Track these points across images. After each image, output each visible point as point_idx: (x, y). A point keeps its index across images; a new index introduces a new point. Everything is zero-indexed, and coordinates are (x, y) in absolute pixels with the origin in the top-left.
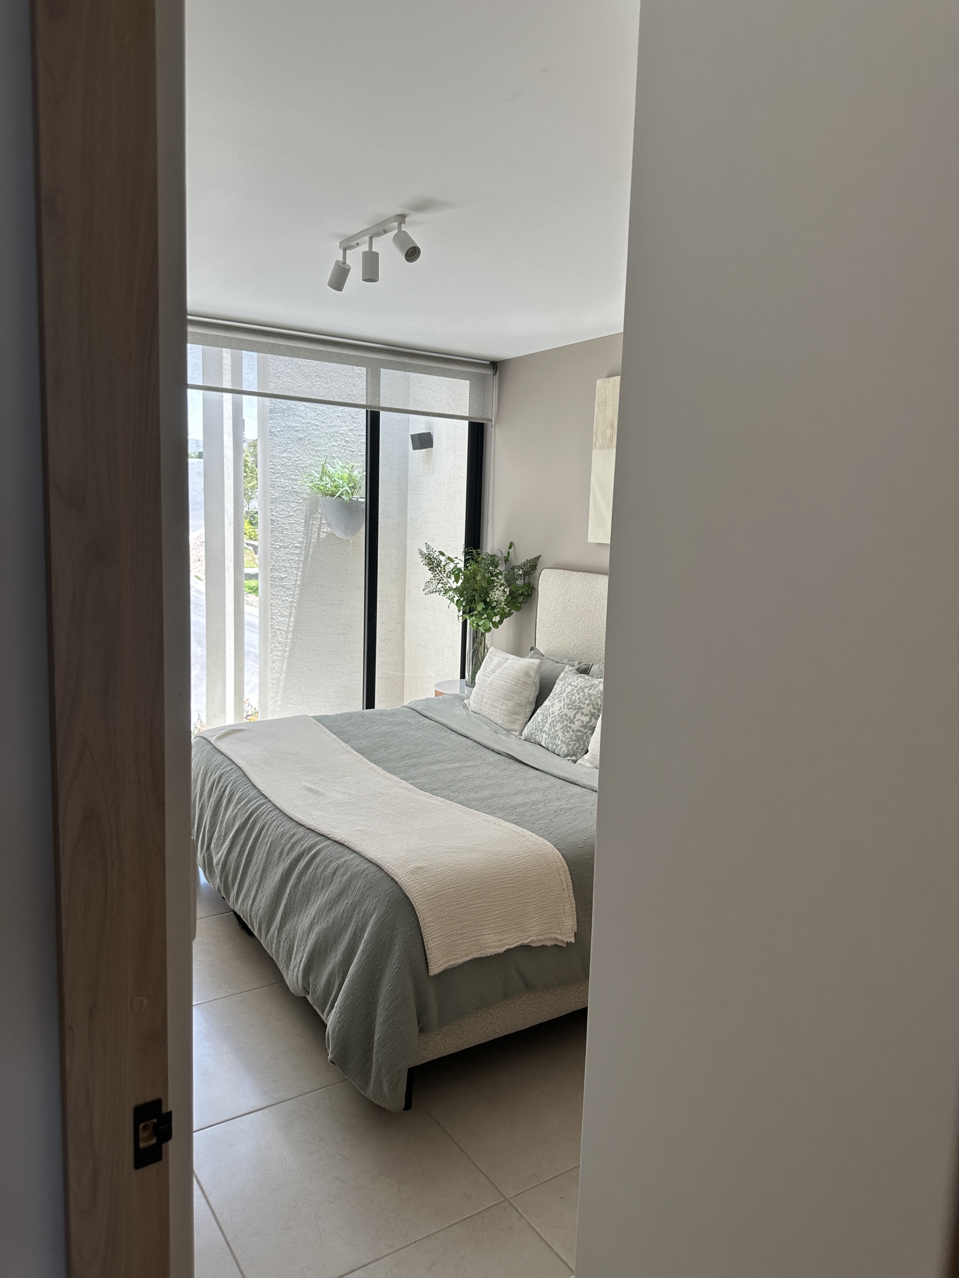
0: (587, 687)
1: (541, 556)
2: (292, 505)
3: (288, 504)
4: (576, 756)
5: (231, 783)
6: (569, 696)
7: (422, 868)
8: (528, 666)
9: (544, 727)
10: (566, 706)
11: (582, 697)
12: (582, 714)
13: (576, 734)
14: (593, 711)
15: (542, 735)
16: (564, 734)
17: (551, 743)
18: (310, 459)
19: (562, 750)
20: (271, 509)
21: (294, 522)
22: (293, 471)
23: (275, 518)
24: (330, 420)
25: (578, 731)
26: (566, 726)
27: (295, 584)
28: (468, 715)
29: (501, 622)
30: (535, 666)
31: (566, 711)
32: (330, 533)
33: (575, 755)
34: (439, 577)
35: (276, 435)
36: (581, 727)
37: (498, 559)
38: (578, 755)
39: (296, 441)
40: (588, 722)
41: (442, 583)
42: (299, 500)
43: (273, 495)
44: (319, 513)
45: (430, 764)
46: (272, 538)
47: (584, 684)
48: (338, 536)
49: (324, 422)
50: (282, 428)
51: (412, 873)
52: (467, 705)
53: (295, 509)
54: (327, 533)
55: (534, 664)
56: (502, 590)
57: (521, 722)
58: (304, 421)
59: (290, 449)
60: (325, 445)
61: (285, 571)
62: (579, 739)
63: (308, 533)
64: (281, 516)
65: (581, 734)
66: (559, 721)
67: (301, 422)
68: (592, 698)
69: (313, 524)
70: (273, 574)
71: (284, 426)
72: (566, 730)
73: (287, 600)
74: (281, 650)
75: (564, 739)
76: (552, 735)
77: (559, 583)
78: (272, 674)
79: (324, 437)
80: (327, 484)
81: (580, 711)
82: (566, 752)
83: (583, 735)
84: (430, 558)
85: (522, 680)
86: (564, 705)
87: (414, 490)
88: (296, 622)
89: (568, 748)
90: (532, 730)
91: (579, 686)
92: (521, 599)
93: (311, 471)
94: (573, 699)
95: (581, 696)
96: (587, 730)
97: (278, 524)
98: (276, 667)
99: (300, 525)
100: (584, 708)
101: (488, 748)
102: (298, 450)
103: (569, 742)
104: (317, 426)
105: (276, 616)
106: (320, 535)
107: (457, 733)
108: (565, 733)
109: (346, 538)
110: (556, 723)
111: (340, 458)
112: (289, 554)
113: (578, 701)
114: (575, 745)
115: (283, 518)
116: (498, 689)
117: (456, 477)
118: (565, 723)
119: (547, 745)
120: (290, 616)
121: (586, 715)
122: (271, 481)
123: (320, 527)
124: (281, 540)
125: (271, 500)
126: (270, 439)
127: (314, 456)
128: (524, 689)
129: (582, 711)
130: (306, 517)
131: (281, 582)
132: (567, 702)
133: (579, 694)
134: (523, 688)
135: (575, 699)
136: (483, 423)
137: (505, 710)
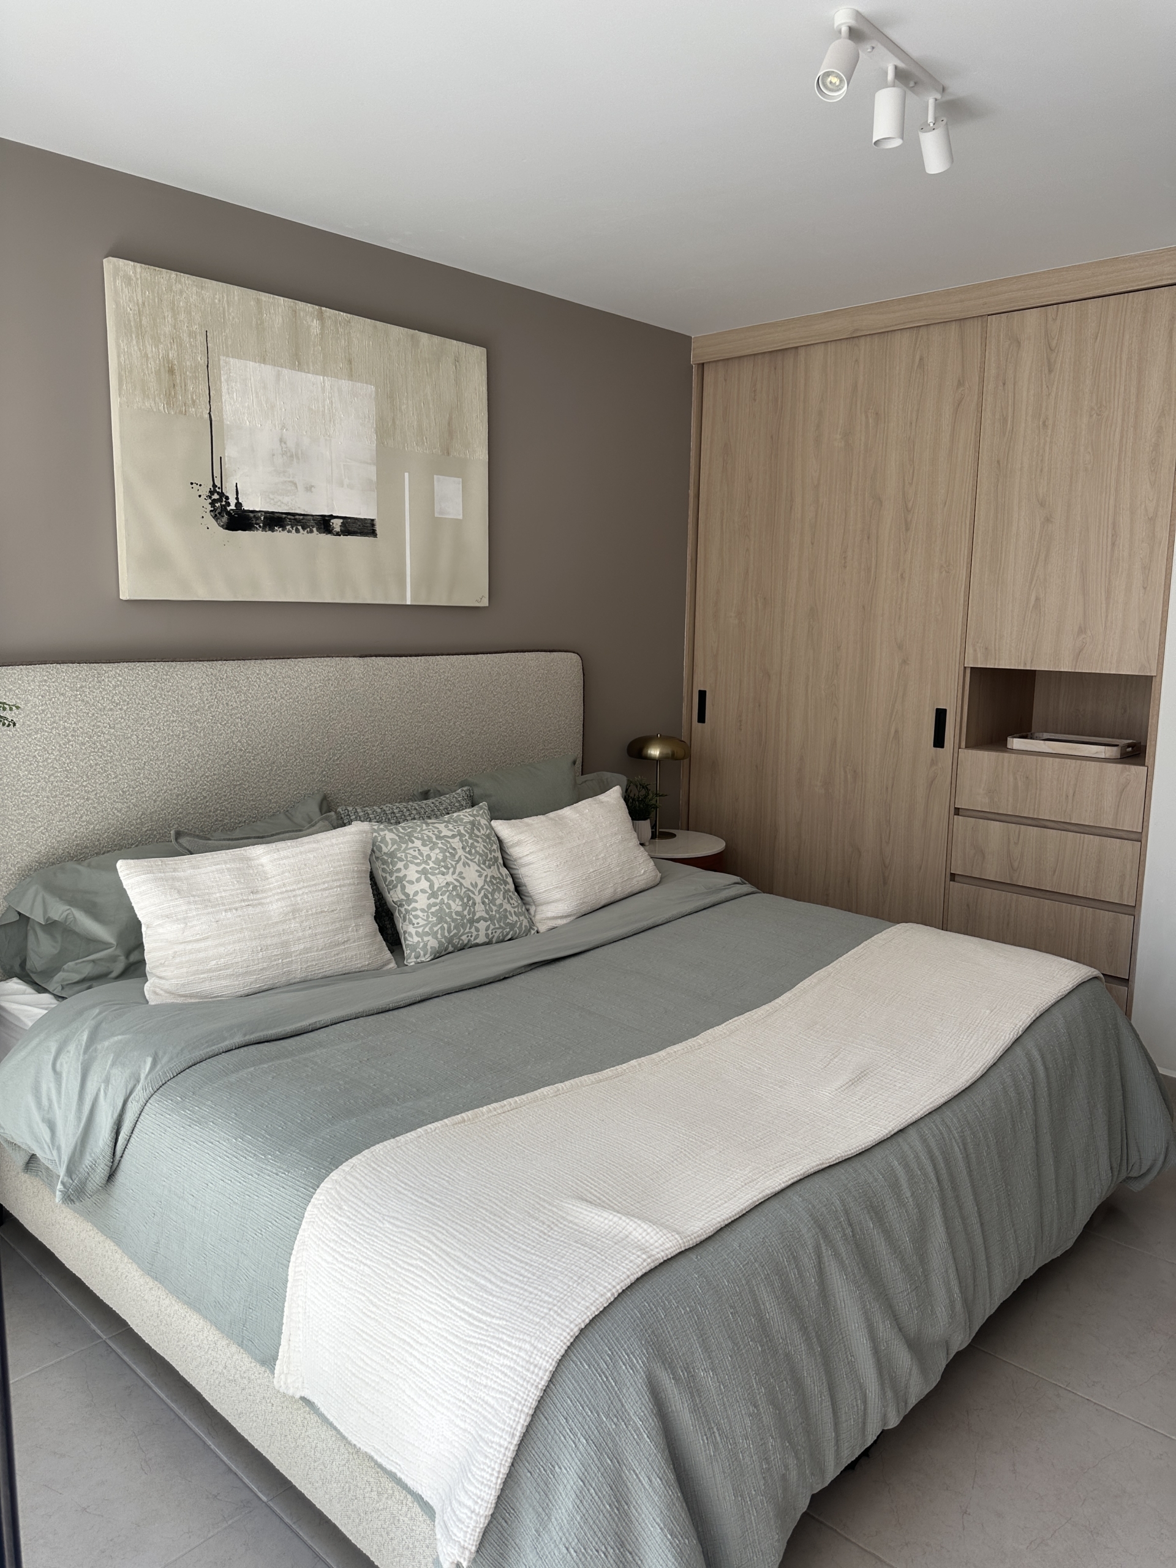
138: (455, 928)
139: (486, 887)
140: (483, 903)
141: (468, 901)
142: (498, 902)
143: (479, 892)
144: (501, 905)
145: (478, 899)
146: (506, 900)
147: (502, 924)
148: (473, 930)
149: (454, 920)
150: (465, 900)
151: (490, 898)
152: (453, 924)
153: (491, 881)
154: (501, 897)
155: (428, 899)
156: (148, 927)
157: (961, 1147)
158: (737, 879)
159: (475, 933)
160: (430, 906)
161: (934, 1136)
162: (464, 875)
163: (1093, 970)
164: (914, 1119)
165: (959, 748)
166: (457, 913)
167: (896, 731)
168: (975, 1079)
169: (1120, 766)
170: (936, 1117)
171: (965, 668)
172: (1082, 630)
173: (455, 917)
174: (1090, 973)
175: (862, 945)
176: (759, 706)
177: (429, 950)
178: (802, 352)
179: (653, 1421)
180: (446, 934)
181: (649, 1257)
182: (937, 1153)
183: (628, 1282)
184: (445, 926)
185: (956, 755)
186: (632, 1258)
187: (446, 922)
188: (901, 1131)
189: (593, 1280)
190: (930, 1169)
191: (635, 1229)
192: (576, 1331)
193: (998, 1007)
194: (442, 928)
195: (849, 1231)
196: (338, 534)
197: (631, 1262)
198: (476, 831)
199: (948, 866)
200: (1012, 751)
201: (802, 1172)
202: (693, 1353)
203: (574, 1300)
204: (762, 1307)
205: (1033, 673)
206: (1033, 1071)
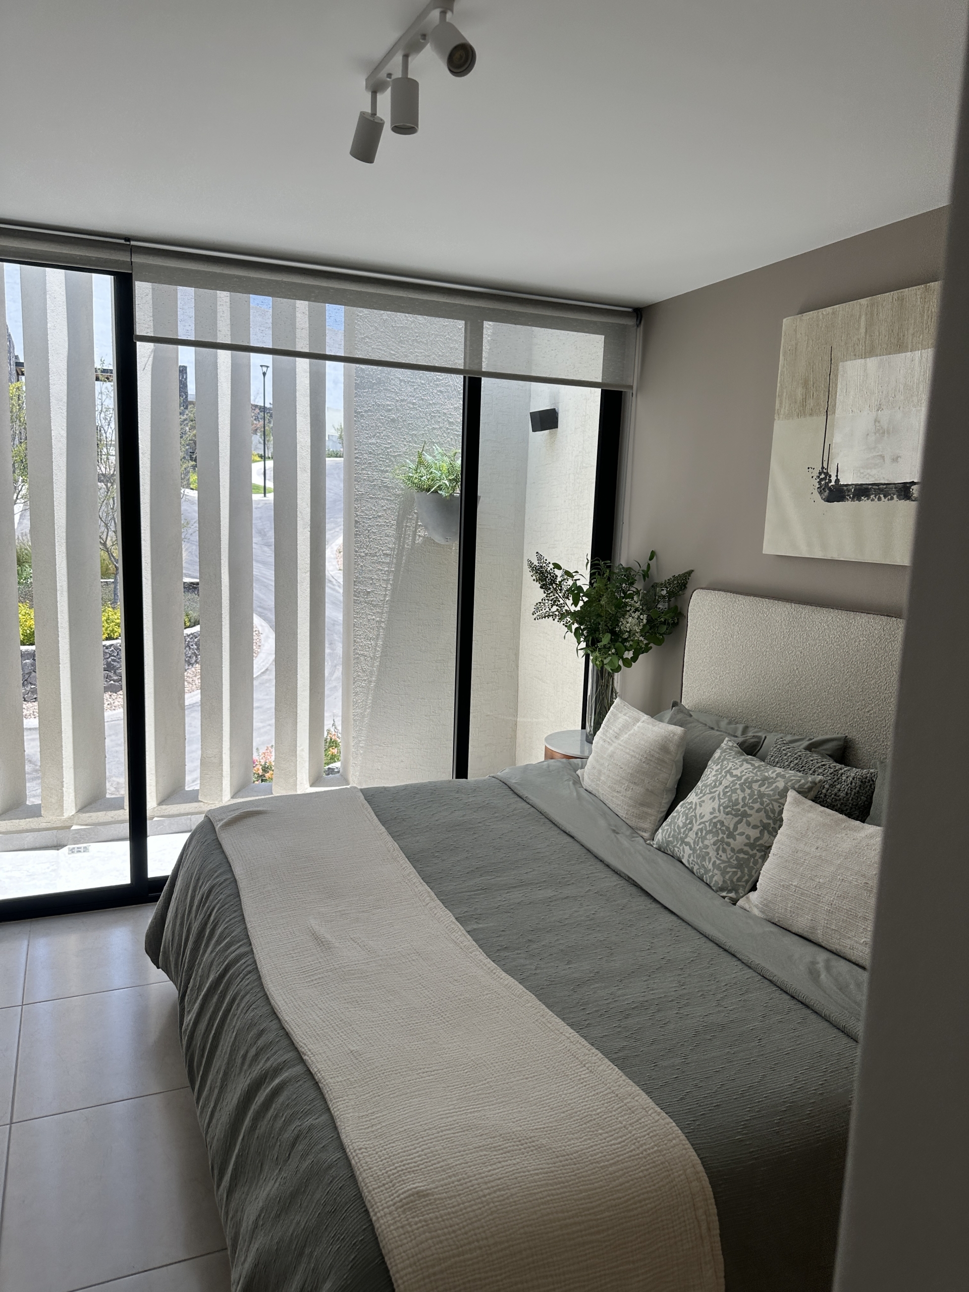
0: (757, 781)
1: (693, 571)
2: (383, 503)
3: (376, 502)
4: (737, 892)
5: (219, 905)
6: (727, 792)
7: (424, 1196)
8: (666, 737)
9: (687, 836)
10: (721, 808)
11: (748, 797)
12: (748, 824)
13: (737, 856)
14: (765, 821)
15: (683, 848)
16: (718, 854)
17: (698, 864)
18: (405, 445)
19: (714, 879)
20: (355, 508)
21: (383, 523)
22: (383, 461)
23: (360, 520)
24: (430, 396)
25: (741, 851)
26: (722, 840)
27: (384, 600)
28: (579, 797)
29: (634, 659)
30: (676, 737)
31: (722, 816)
32: (427, 537)
33: (734, 889)
34: (553, 597)
35: (362, 416)
36: (745, 845)
37: (635, 573)
38: (740, 891)
39: (387, 424)
40: (757, 839)
41: (557, 605)
42: (391, 497)
43: (359, 491)
44: (415, 513)
45: (509, 888)
46: (356, 544)
47: (751, 774)
48: (436, 541)
49: (423, 399)
50: (370, 407)
51: (402, 1206)
52: (581, 779)
53: (385, 508)
54: (424, 537)
55: (674, 734)
56: (636, 617)
57: (653, 818)
58: (398, 399)
59: (379, 433)
60: (423, 428)
61: (371, 584)
62: (742, 865)
63: (400, 537)
64: (367, 517)
65: (746, 857)
66: (710, 832)
67: (394, 399)
68: (764, 800)
69: (407, 526)
70: (357, 587)
71: (373, 405)
72: (721, 846)
73: (373, 619)
74: (365, 680)
75: (718, 862)
76: (698, 852)
77: (718, 611)
78: (354, 709)
79: (422, 418)
80: (422, 477)
81: (745, 820)
82: (720, 883)
83: (748, 859)
84: (542, 572)
85: (657, 756)
86: (720, 806)
87: (534, 483)
88: (385, 646)
89: (724, 877)
90: (669, 837)
91: (744, 778)
92: (664, 629)
93: (405, 461)
94: (733, 799)
95: (746, 795)
96: (755, 851)
97: (363, 527)
98: (359, 701)
99: (391, 527)
100: (751, 815)
101: (601, 861)
102: (390, 434)
103: (725, 867)
104: (413, 404)
105: (360, 639)
106: (415, 540)
107: (559, 828)
108: (720, 852)
109: (447, 543)
110: (706, 834)
111: (442, 444)
112: (377, 563)
113: (742, 803)
114: (735, 873)
115: (370, 519)
116: (622, 766)
117: (584, 465)
118: (721, 835)
119: (691, 865)
120: (377, 638)
121: (755, 827)
122: (355, 474)
123: (416, 530)
124: (367, 546)
125: (356, 497)
126: (355, 421)
127: (410, 442)
128: (660, 770)
129: (748, 819)
130: (398, 517)
131: (367, 598)
132: (724, 802)
133: (743, 791)
134: (658, 769)
135: (737, 800)
136: (622, 391)
137: (630, 798)
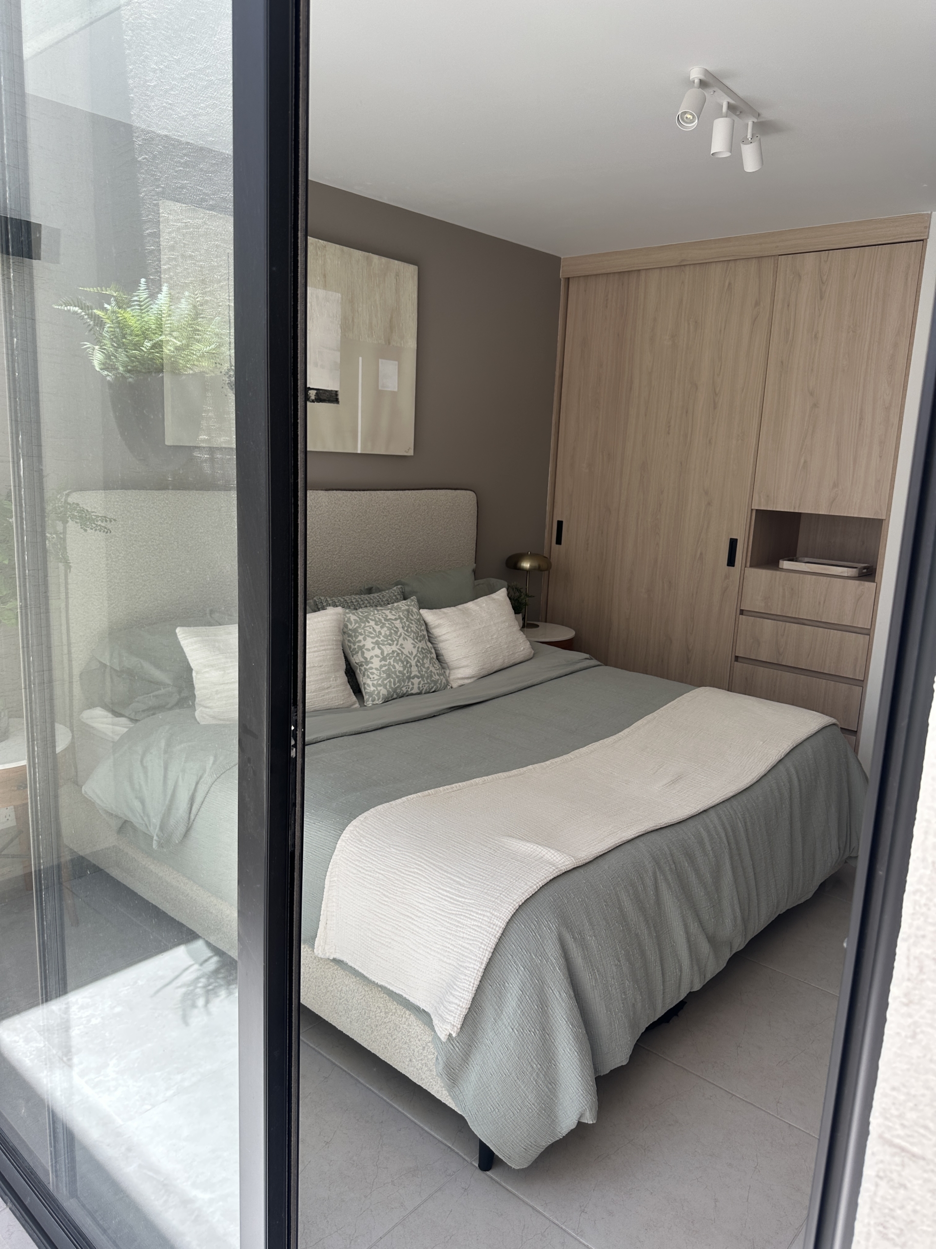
30: (342, 617)
138: (398, 682)
139: (419, 655)
140: (417, 666)
141: (407, 664)
142: (426, 666)
143: (414, 658)
144: (428, 668)
145: (413, 663)
146: (431, 665)
147: (429, 681)
148: (410, 684)
149: (398, 677)
150: (405, 663)
151: (421, 662)
152: (397, 679)
153: (421, 651)
154: (428, 662)
155: (380, 661)
156: (197, 673)
157: (743, 824)
158: (587, 656)
159: (411, 686)
160: (381, 667)
161: (726, 816)
162: (403, 646)
163: (833, 719)
164: (713, 804)
165: (745, 567)
166: (400, 672)
167: (701, 554)
168: (752, 783)
169: (857, 582)
170: (727, 804)
171: (752, 510)
172: (835, 485)
173: (398, 674)
174: (830, 721)
175: (676, 700)
176: (602, 533)
177: (382, 696)
178: (643, 274)
179: (562, 961)
180: (393, 686)
181: (557, 868)
182: (728, 826)
183: (546, 881)
184: (392, 680)
185: (743, 572)
186: (546, 868)
187: (393, 678)
188: (705, 811)
189: (524, 879)
190: (723, 835)
191: (547, 853)
192: (517, 906)
193: (768, 740)
194: (390, 682)
195: (673, 866)
196: (313, 401)
197: (546, 870)
198: (410, 616)
199: (734, 650)
200: (782, 570)
201: (644, 829)
202: (583, 926)
203: (515, 889)
204: (623, 904)
205: (799, 515)
206: (790, 781)
